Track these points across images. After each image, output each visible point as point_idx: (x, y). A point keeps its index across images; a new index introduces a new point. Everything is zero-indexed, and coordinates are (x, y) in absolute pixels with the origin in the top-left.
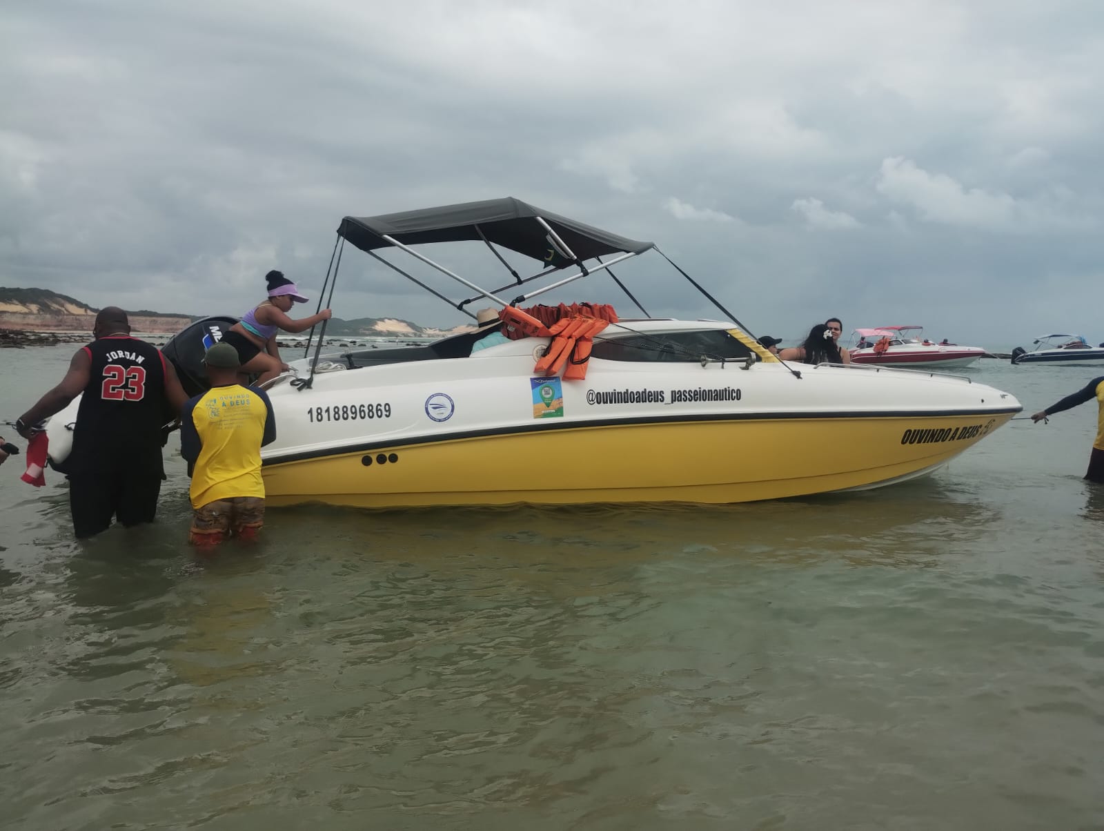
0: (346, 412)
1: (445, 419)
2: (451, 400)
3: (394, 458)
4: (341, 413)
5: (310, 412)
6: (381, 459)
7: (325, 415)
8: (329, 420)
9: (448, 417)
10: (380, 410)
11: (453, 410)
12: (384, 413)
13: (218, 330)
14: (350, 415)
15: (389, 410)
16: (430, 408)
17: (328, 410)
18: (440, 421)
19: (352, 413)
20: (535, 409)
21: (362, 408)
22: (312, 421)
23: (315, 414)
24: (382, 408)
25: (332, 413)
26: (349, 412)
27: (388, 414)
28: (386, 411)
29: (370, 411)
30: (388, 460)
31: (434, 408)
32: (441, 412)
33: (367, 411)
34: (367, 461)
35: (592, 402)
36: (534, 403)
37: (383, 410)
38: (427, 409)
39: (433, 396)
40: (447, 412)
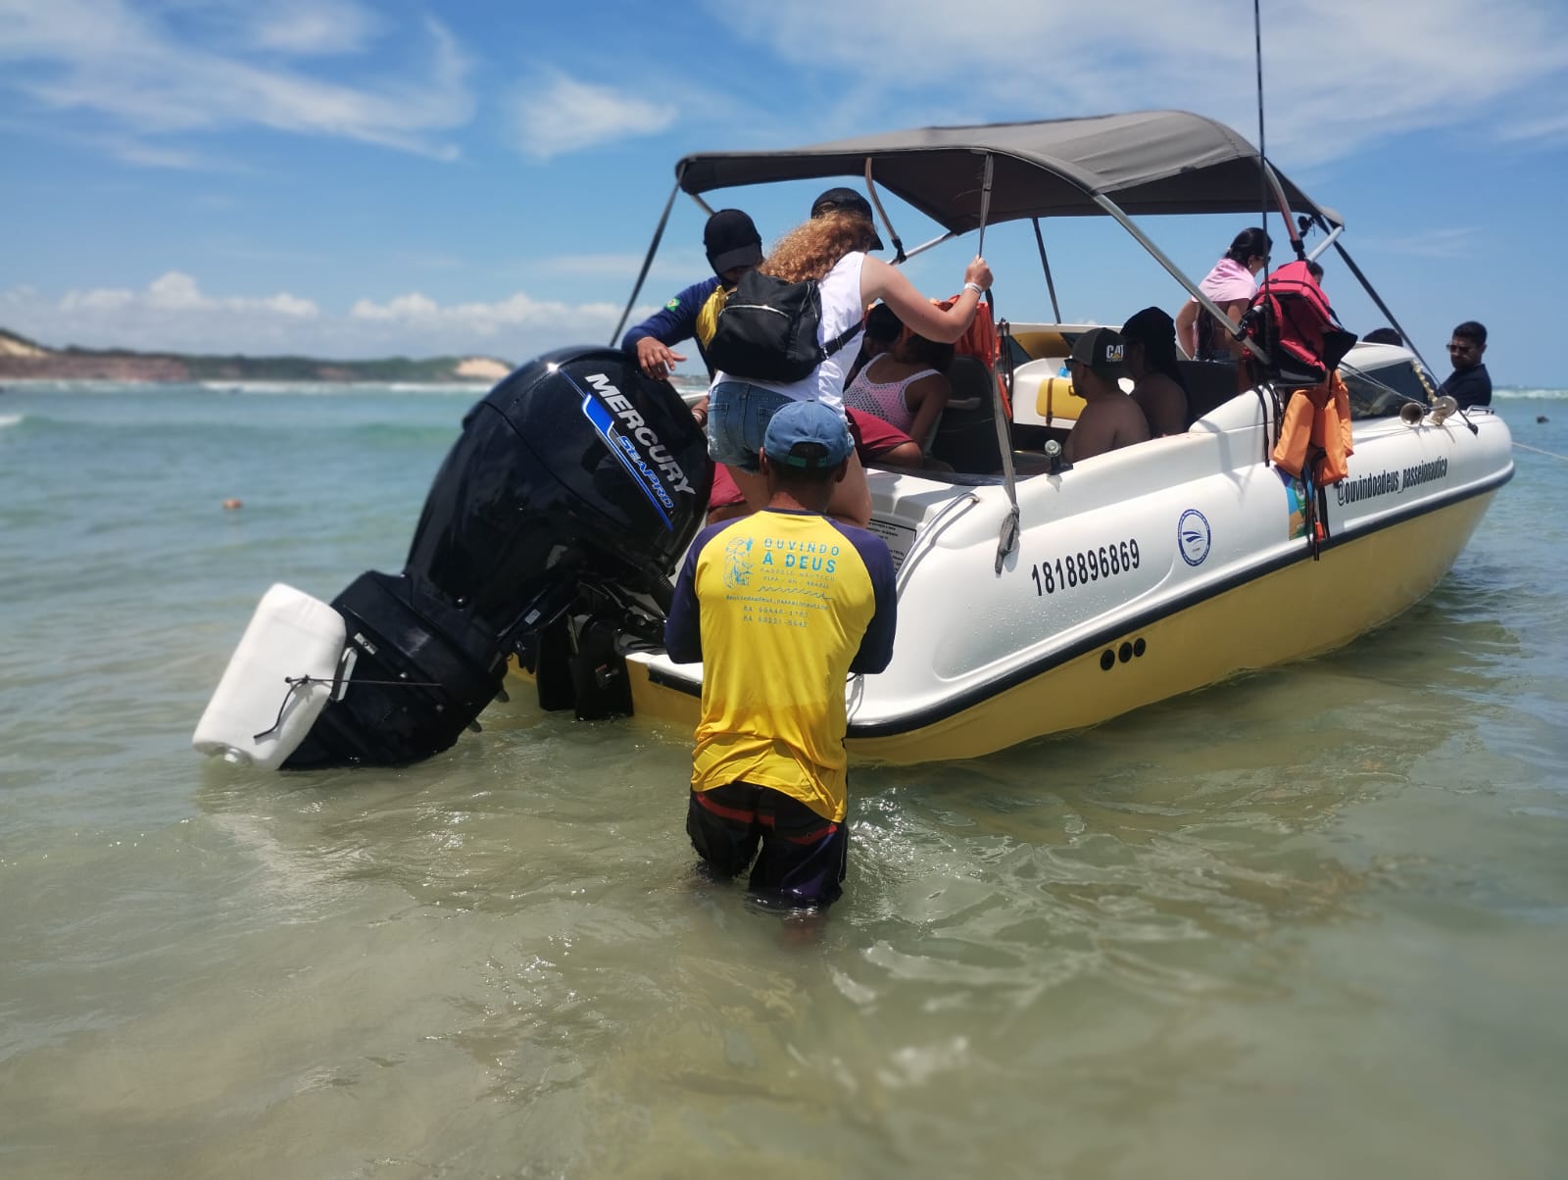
0: (1082, 567)
1: (1202, 559)
2: (1206, 522)
3: (1140, 647)
4: (1077, 569)
5: (1035, 574)
6: (1126, 653)
7: (1056, 576)
8: (1063, 588)
9: (1205, 556)
10: (1126, 554)
11: (1209, 543)
12: (1132, 560)
13: (606, 384)
14: (1090, 572)
15: (1137, 555)
16: (1184, 538)
17: (1059, 568)
18: (1195, 564)
19: (1092, 567)
20: (1291, 524)
21: (1103, 556)
22: (1040, 594)
23: (1042, 577)
24: (1127, 550)
25: (1065, 571)
26: (1087, 566)
27: (1136, 560)
28: (1134, 556)
29: (1114, 558)
30: (1133, 656)
31: (1190, 540)
32: (1198, 545)
33: (1109, 560)
34: (1107, 662)
35: (1341, 502)
36: (1290, 513)
37: (1129, 554)
38: (1180, 542)
39: (1184, 515)
40: (1202, 544)
